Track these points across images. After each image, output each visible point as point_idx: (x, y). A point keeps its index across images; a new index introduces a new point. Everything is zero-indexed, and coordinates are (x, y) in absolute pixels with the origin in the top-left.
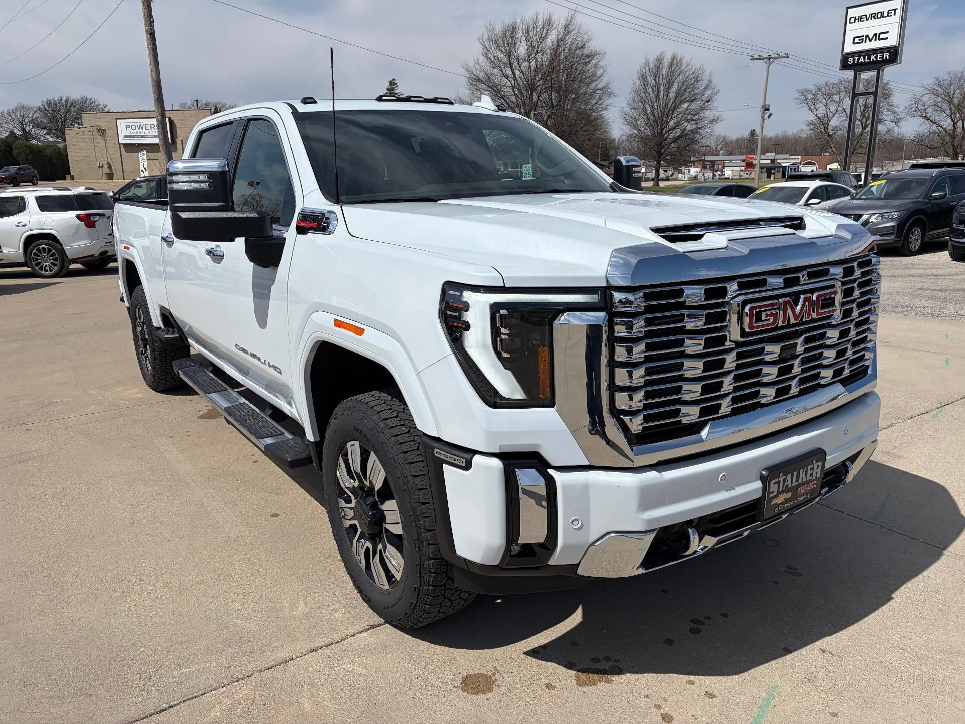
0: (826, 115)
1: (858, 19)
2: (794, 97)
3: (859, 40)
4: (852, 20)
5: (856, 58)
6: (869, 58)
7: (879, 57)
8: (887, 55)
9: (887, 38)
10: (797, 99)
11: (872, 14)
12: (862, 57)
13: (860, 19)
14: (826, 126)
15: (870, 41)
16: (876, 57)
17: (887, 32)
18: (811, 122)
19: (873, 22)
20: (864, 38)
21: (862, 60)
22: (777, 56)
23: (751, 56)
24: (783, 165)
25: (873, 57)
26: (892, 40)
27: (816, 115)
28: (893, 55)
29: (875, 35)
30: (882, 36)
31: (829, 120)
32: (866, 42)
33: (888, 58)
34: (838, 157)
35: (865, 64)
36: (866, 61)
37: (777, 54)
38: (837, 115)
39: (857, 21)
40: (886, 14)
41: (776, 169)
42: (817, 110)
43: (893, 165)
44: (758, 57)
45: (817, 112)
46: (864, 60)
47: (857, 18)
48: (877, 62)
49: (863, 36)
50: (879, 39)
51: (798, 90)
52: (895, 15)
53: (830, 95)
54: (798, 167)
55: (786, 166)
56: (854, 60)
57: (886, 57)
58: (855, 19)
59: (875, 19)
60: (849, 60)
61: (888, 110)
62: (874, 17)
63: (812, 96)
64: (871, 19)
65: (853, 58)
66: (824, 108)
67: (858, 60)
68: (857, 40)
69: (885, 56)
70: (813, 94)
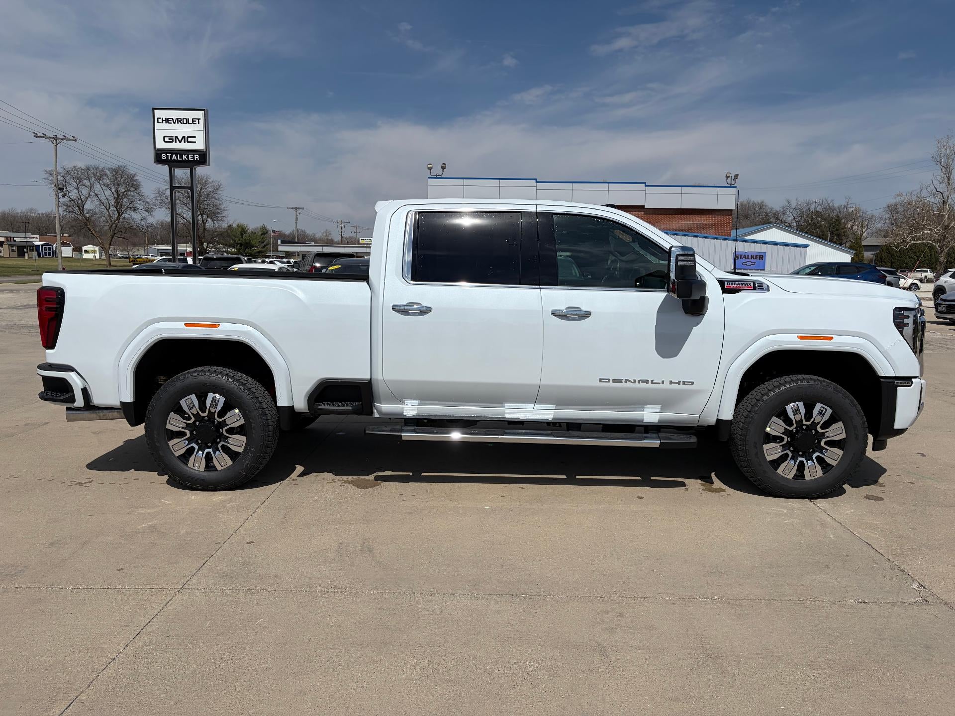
0: (79, 198)
1: (166, 120)
2: (43, 177)
3: (169, 139)
4: (160, 120)
5: (169, 155)
6: (181, 157)
7: (190, 157)
8: (197, 157)
9: (195, 142)
10: (46, 179)
11: (178, 119)
12: (174, 155)
13: (167, 121)
14: (81, 208)
15: (180, 142)
16: (188, 157)
17: (195, 137)
18: (64, 203)
19: (179, 126)
20: (174, 138)
21: (174, 157)
22: (63, 137)
23: (34, 133)
24: (36, 244)
25: (184, 157)
26: (200, 145)
27: (69, 197)
28: (203, 158)
29: (184, 137)
30: (190, 140)
31: (83, 203)
32: (176, 142)
33: (198, 159)
34: (99, 239)
35: (177, 161)
36: (179, 159)
37: (64, 136)
38: (89, 199)
39: (164, 122)
40: (190, 121)
41: (29, 248)
42: (69, 192)
43: (138, 250)
44: (43, 135)
45: (70, 194)
46: (177, 157)
47: (164, 119)
48: (188, 161)
49: (173, 137)
50: (188, 142)
51: (46, 171)
52: (199, 123)
53: (80, 180)
54: (52, 246)
55: (39, 245)
56: (167, 157)
57: (197, 159)
58: (163, 120)
59: (181, 123)
60: (162, 155)
61: (140, 200)
62: (180, 121)
63: (62, 179)
64: (178, 123)
65: (166, 155)
66: (76, 191)
67: (171, 157)
68: (167, 139)
69: (195, 158)
70: (63, 177)
